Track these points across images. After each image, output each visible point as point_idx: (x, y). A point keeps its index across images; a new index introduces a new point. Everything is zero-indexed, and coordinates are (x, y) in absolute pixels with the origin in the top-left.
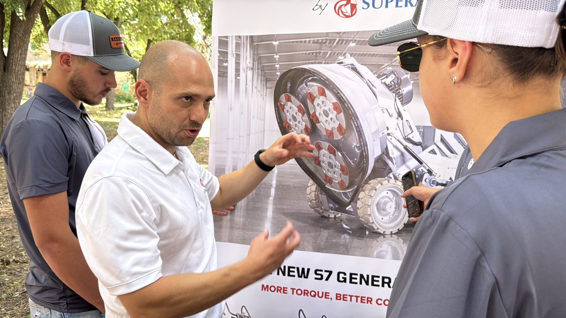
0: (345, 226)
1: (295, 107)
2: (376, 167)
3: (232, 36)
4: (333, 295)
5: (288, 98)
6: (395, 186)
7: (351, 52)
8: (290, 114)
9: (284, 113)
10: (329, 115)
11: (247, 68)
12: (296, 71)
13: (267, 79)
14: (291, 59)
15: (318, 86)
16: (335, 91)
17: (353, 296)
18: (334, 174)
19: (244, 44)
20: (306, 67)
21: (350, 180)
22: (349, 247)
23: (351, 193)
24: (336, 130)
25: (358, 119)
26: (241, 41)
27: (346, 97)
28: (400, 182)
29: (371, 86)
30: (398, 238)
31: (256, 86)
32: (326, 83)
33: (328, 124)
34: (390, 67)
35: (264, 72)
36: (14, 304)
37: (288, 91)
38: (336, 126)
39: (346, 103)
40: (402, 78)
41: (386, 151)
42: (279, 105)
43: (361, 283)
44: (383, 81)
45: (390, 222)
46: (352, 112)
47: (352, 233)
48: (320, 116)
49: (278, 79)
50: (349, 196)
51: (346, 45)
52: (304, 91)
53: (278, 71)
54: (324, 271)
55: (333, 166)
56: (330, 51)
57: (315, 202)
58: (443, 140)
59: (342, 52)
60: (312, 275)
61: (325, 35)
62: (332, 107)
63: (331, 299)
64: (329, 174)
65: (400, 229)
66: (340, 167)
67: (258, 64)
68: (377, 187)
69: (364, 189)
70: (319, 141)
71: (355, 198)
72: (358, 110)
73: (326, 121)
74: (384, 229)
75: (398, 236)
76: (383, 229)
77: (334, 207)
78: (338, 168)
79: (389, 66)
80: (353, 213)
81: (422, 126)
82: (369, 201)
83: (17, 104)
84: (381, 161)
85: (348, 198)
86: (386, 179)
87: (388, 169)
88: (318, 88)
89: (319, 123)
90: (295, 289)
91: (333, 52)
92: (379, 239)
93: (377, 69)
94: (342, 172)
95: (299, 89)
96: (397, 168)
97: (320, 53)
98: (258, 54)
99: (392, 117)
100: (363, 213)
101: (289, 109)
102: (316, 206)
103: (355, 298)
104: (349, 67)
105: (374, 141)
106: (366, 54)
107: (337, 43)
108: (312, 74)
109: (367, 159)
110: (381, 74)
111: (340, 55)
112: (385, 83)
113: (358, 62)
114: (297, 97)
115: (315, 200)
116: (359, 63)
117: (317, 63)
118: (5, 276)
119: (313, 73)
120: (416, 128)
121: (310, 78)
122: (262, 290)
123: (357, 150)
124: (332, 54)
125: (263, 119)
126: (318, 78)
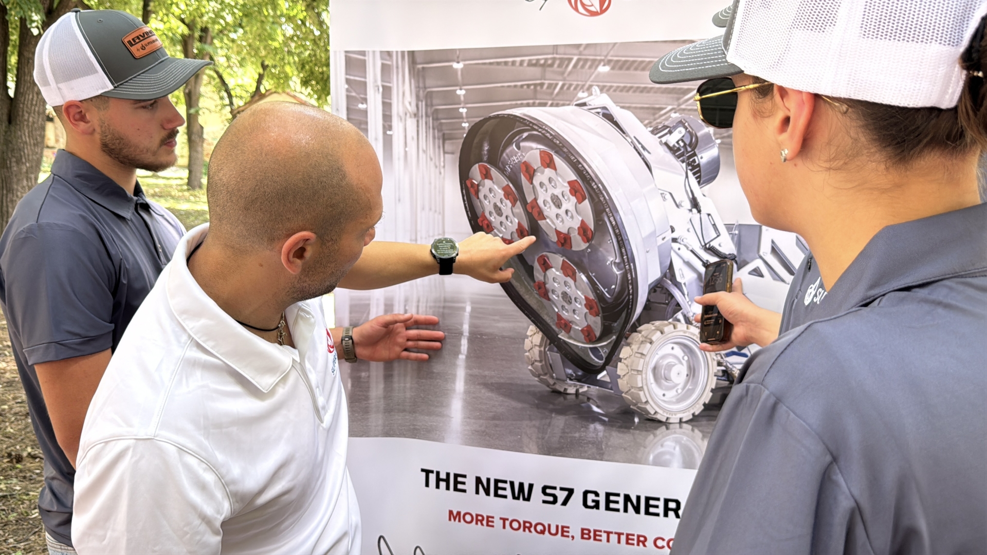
0: (595, 409)
1: (499, 188)
2: (652, 300)
3: (374, 52)
4: (575, 531)
5: (485, 173)
6: (687, 335)
7: (601, 84)
8: (489, 202)
9: (478, 200)
10: (561, 205)
11: (406, 114)
12: (498, 120)
13: (444, 134)
14: (488, 96)
15: (540, 149)
16: (573, 158)
17: (612, 533)
18: (574, 313)
19: (397, 67)
20: (517, 112)
21: (603, 325)
22: (603, 447)
23: (605, 350)
24: (576, 232)
25: (617, 211)
26: (392, 62)
27: (593, 171)
28: (695, 328)
29: (640, 150)
30: (693, 430)
31: (425, 148)
32: (555, 144)
33: (561, 222)
34: (675, 113)
35: (439, 122)
36: (30, 530)
37: (485, 158)
38: (576, 224)
39: (593, 181)
40: (699, 134)
41: (669, 272)
42: (469, 185)
43: (626, 510)
44: (664, 140)
45: (679, 401)
46: (605, 198)
47: (609, 421)
48: (545, 206)
49: (465, 135)
50: (603, 355)
51: (593, 70)
52: (515, 158)
53: (465, 120)
54: (558, 489)
55: (571, 299)
56: (561, 80)
57: (539, 364)
58: (775, 251)
59: (584, 83)
60: (537, 493)
61: (551, 50)
62: (567, 189)
63: (573, 537)
64: (565, 315)
65: (697, 413)
66: (584, 302)
67: (426, 105)
68: (654, 338)
69: (629, 340)
70: (544, 253)
71: (614, 358)
72: (617, 194)
73: (557, 216)
74: (667, 413)
75: (693, 426)
76: (665, 414)
77: (574, 375)
78: (580, 304)
79: (673, 111)
80: (610, 386)
81: (736, 224)
82: (639, 363)
83: (33, 181)
84: (660, 289)
85: (600, 358)
86: (670, 323)
87: (673, 303)
88: (540, 154)
89: (545, 219)
90: (508, 519)
91: (568, 83)
92: (658, 432)
93: (652, 117)
94: (587, 311)
95: (504, 155)
96: (690, 303)
97: (542, 85)
98: (425, 88)
99: (681, 208)
100: (629, 386)
101: (488, 193)
102: (541, 372)
103: (616, 536)
104: (598, 113)
105: (647, 252)
106: (631, 87)
107: (575, 66)
108: (528, 126)
109: (634, 285)
110: (660, 127)
111: (580, 89)
112: (666, 144)
113: (615, 103)
114: (502, 171)
115: (541, 361)
116: (617, 106)
117: (536, 104)
118: (14, 482)
119: (531, 125)
120: (726, 227)
121: (525, 135)
122: (450, 519)
123: (615, 269)
124: (565, 88)
125: (441, 212)
126: (540, 134)
